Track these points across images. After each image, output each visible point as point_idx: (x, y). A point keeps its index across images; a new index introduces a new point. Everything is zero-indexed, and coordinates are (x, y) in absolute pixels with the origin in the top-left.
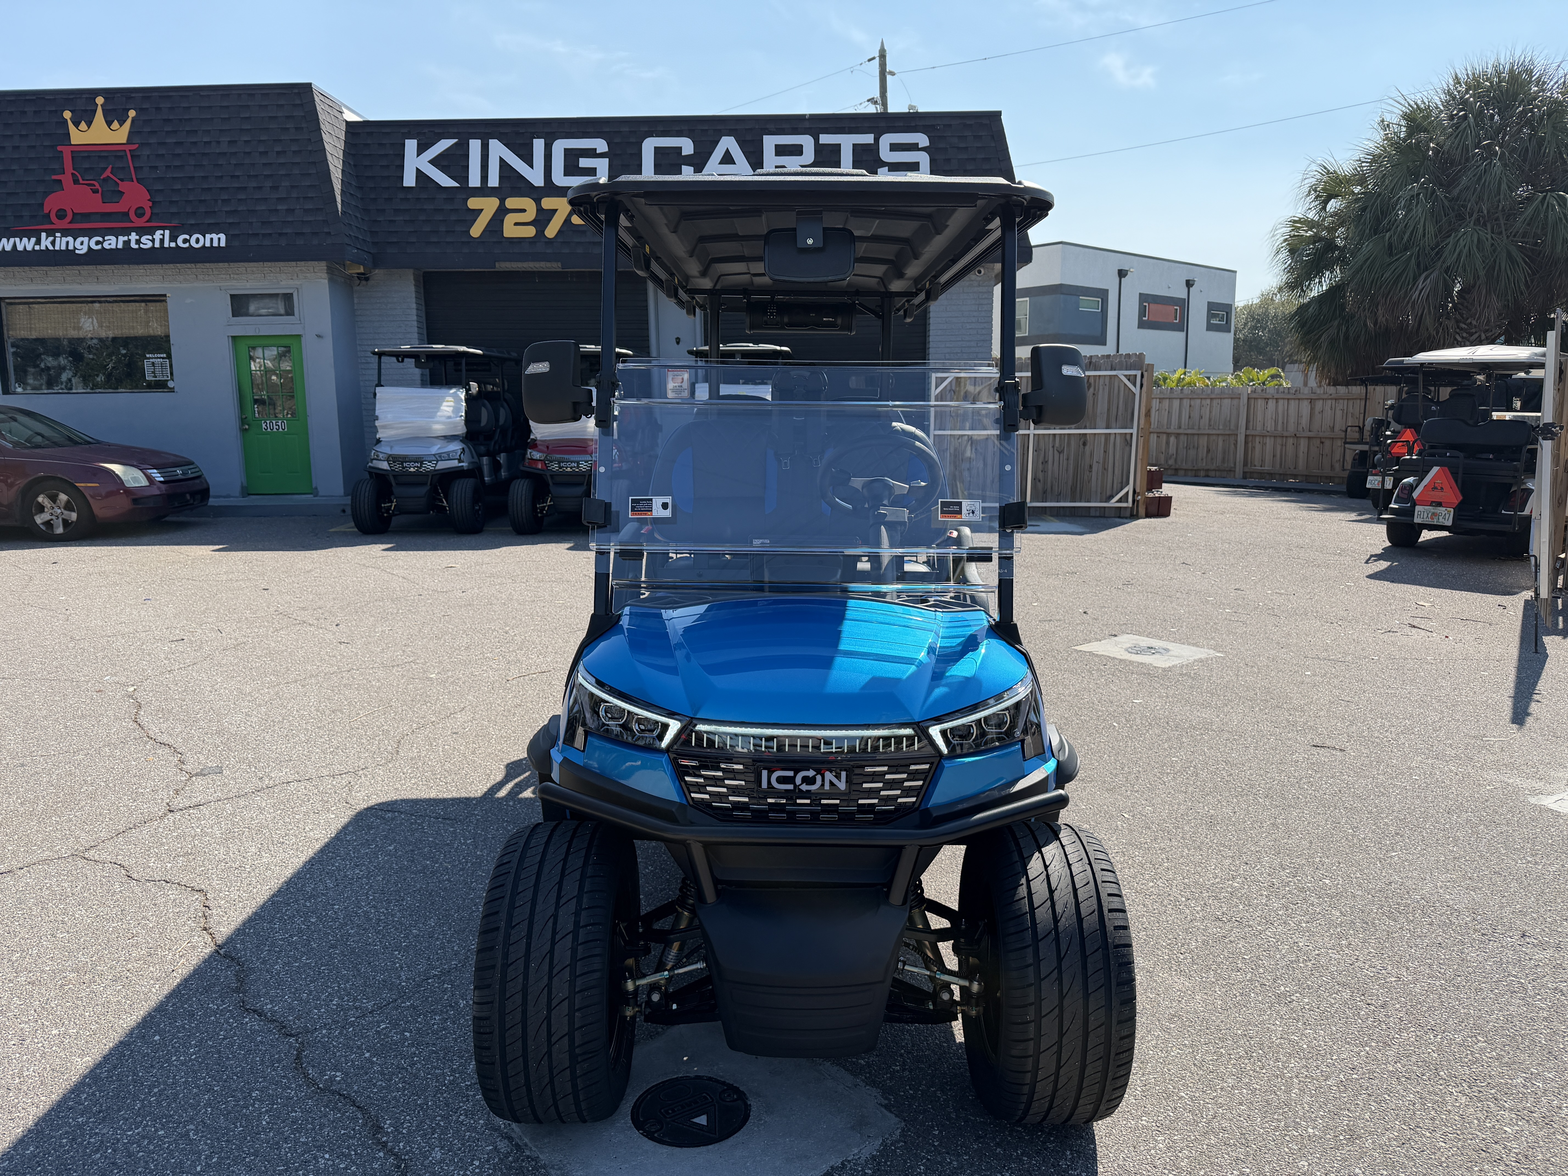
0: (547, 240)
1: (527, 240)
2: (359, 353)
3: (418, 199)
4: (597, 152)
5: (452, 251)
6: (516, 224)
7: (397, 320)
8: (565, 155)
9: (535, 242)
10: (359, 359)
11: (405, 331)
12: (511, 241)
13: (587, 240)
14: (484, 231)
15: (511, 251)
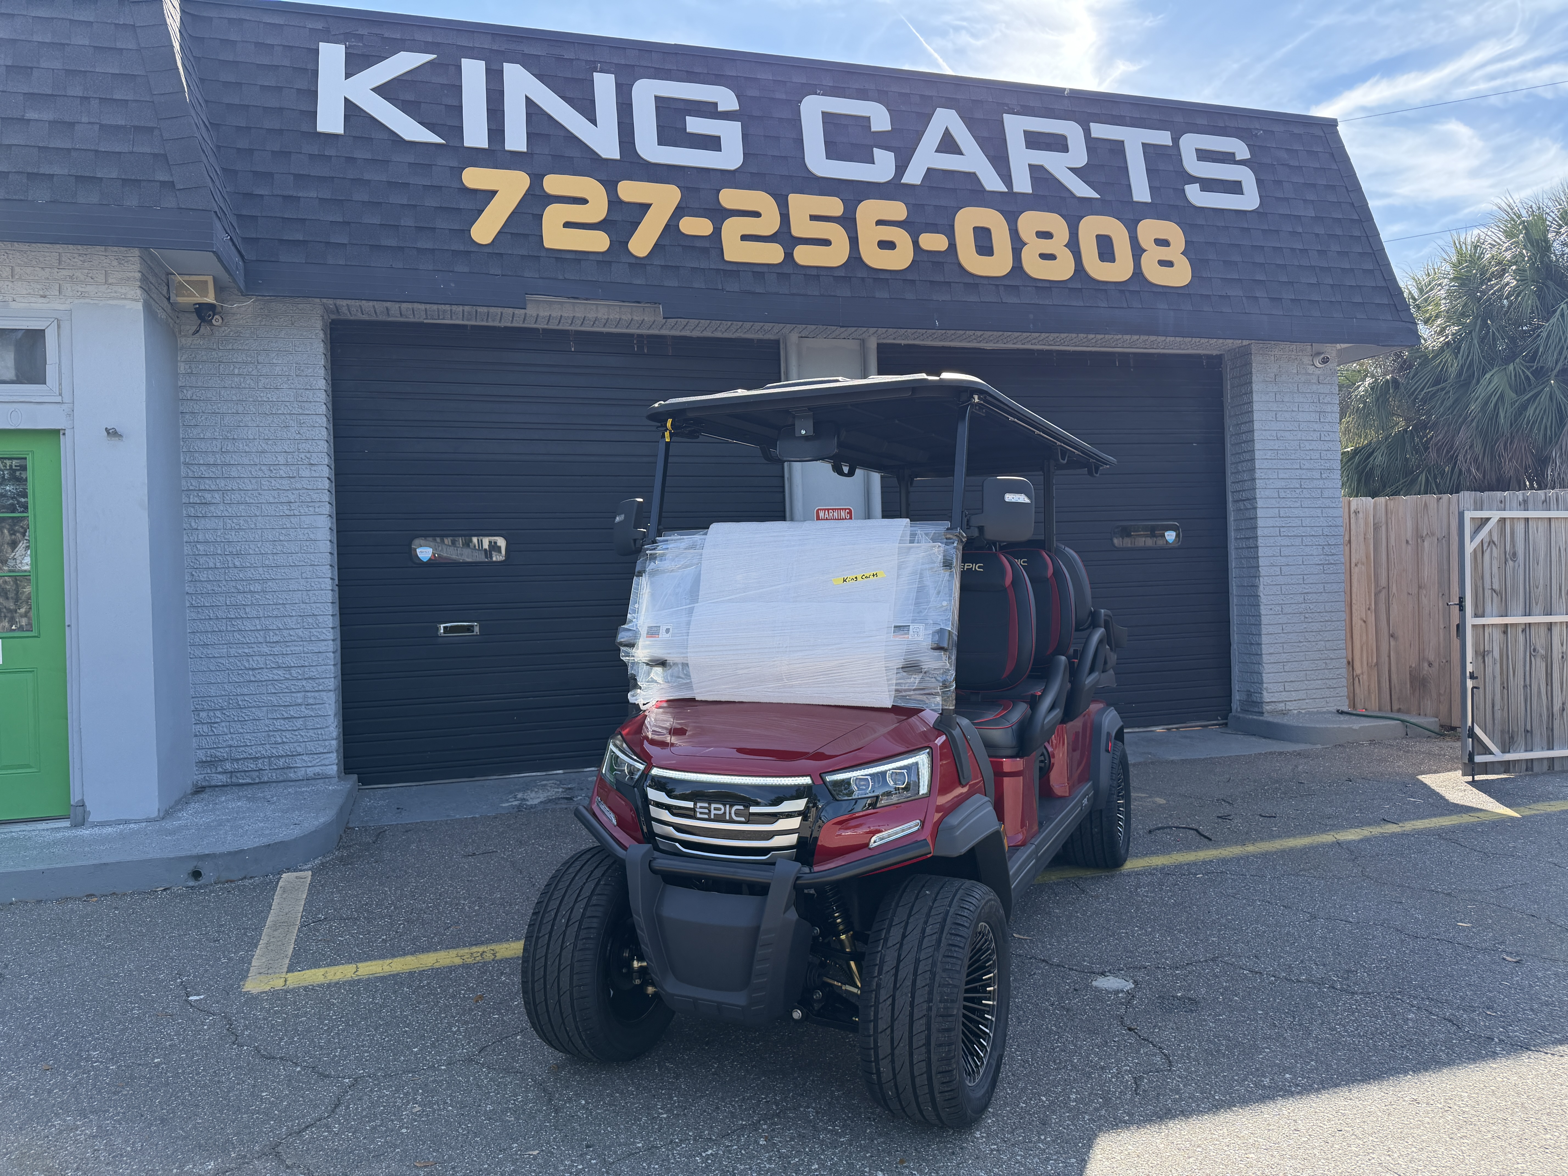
0: (633, 261)
1: (592, 257)
2: (184, 483)
3: (351, 160)
4: (719, 109)
5: (431, 268)
6: (567, 225)
7: (280, 412)
8: (657, 108)
9: (610, 263)
10: (184, 496)
11: (298, 437)
12: (562, 257)
13: (712, 267)
14: (499, 232)
15: (561, 277)
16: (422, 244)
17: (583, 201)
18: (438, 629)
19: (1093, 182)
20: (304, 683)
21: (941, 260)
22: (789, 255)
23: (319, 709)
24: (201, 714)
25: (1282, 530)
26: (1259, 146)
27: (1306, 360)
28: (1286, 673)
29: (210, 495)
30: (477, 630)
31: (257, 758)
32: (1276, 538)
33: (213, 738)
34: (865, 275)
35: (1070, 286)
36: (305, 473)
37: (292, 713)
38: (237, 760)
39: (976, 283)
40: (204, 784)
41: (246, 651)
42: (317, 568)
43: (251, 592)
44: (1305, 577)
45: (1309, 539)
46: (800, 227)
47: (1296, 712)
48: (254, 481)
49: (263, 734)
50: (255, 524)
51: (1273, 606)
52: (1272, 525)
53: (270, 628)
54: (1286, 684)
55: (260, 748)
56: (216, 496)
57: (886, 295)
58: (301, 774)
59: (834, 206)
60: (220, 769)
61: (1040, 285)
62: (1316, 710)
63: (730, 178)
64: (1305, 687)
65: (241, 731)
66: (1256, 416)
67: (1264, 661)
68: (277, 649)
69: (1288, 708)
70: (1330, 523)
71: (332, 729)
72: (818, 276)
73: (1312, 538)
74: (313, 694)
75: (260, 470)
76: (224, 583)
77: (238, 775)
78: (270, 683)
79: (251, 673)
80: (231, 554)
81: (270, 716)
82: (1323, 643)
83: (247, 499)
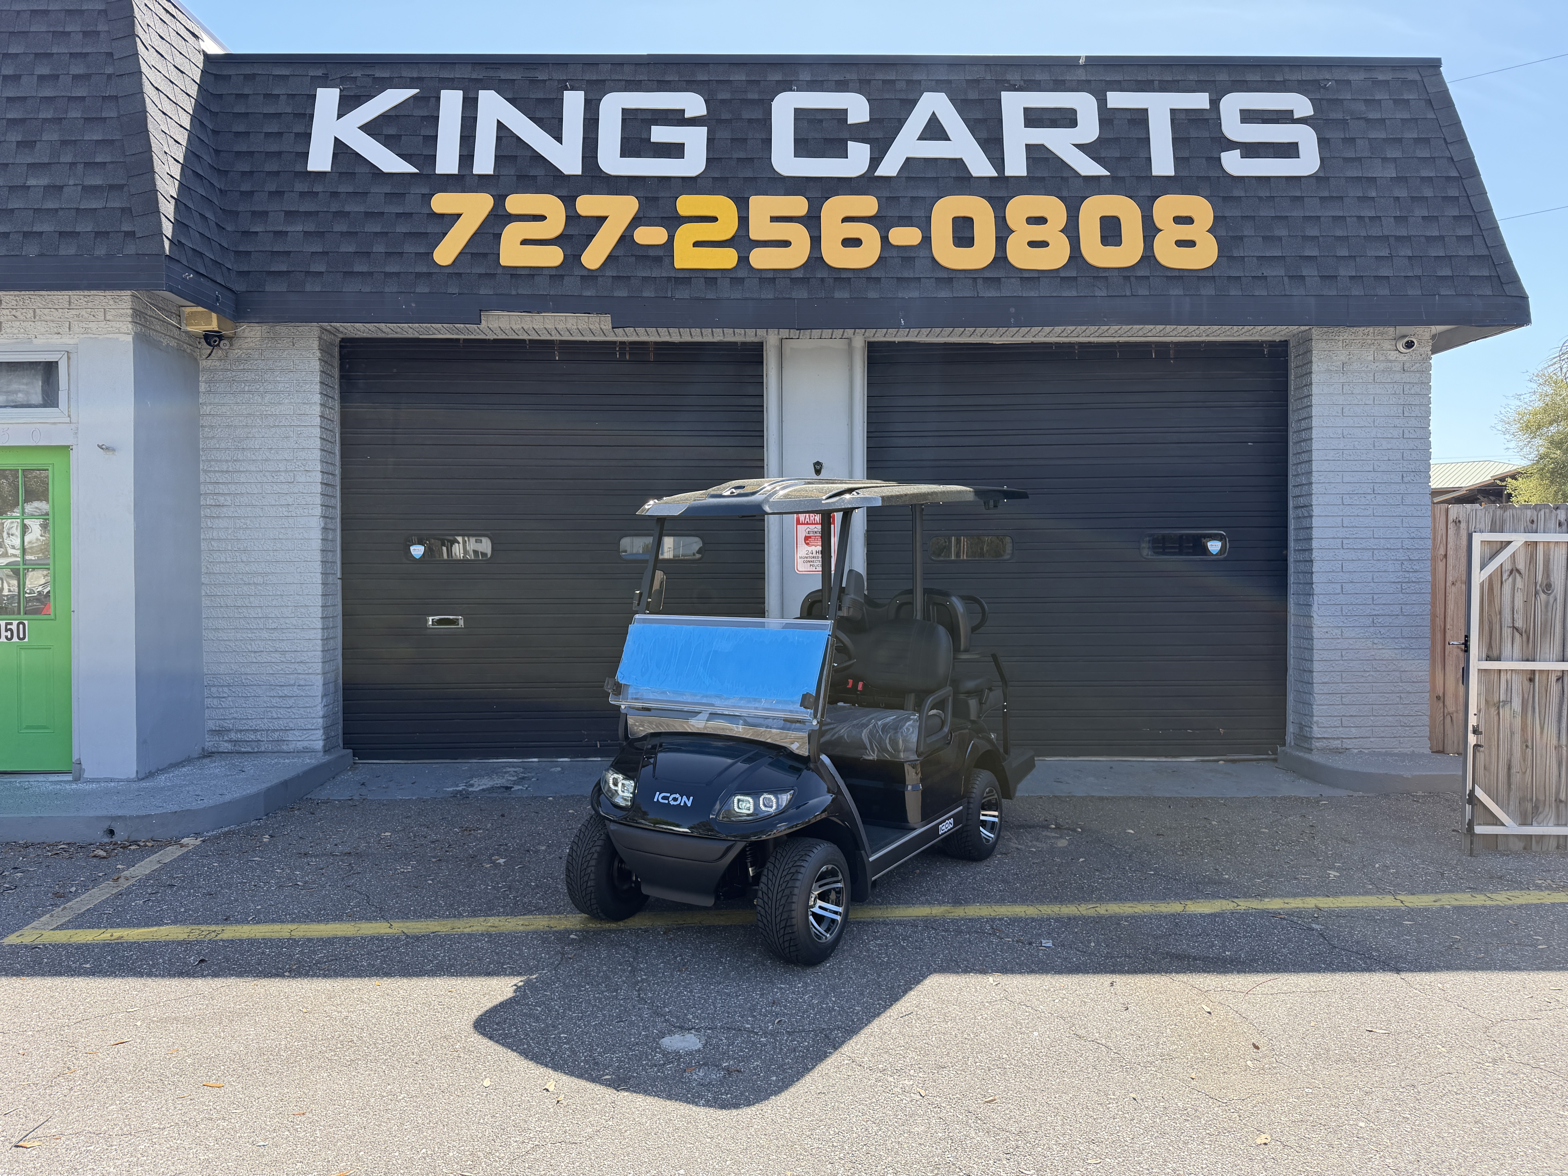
0: (585, 273)
1: (546, 272)
2: (202, 487)
3: (335, 194)
4: (686, 116)
5: (395, 290)
6: (525, 242)
7: (281, 424)
8: (623, 120)
9: (562, 276)
10: (202, 499)
11: (296, 446)
12: (515, 273)
13: (664, 275)
14: (460, 253)
15: (514, 293)
16: (389, 269)
17: (542, 218)
18: (426, 621)
19: (1104, 158)
20: (296, 666)
21: (912, 255)
22: (744, 260)
23: (309, 690)
24: (212, 689)
25: (1345, 541)
26: (1328, 100)
27: (1387, 345)
28: (1344, 706)
29: (223, 498)
30: (461, 623)
31: (257, 730)
32: (1337, 551)
33: (221, 710)
34: (825, 275)
35: (1063, 275)
36: (302, 478)
37: (286, 693)
38: (241, 731)
39: (951, 277)
40: (213, 750)
41: (250, 635)
42: (309, 563)
43: (254, 583)
44: (1376, 597)
45: (1382, 553)
46: (759, 229)
47: (1356, 751)
48: (259, 486)
49: (262, 710)
50: (260, 524)
51: (1330, 629)
52: (1332, 536)
53: (270, 616)
54: (1344, 718)
55: (259, 722)
56: (228, 498)
57: (847, 295)
58: (291, 747)
59: (798, 205)
60: (226, 738)
61: (1027, 275)
62: (1384, 750)
63: (690, 185)
64: (1370, 723)
65: (244, 705)
66: (1315, 411)
67: (1316, 691)
68: (275, 635)
69: (1344, 746)
70: (1413, 535)
71: (319, 708)
72: (774, 279)
73: (1386, 551)
74: (303, 676)
75: (264, 476)
76: (233, 575)
77: (241, 744)
78: (268, 664)
79: (253, 655)
80: (239, 550)
81: (268, 694)
82: (1397, 674)
83: (253, 502)
